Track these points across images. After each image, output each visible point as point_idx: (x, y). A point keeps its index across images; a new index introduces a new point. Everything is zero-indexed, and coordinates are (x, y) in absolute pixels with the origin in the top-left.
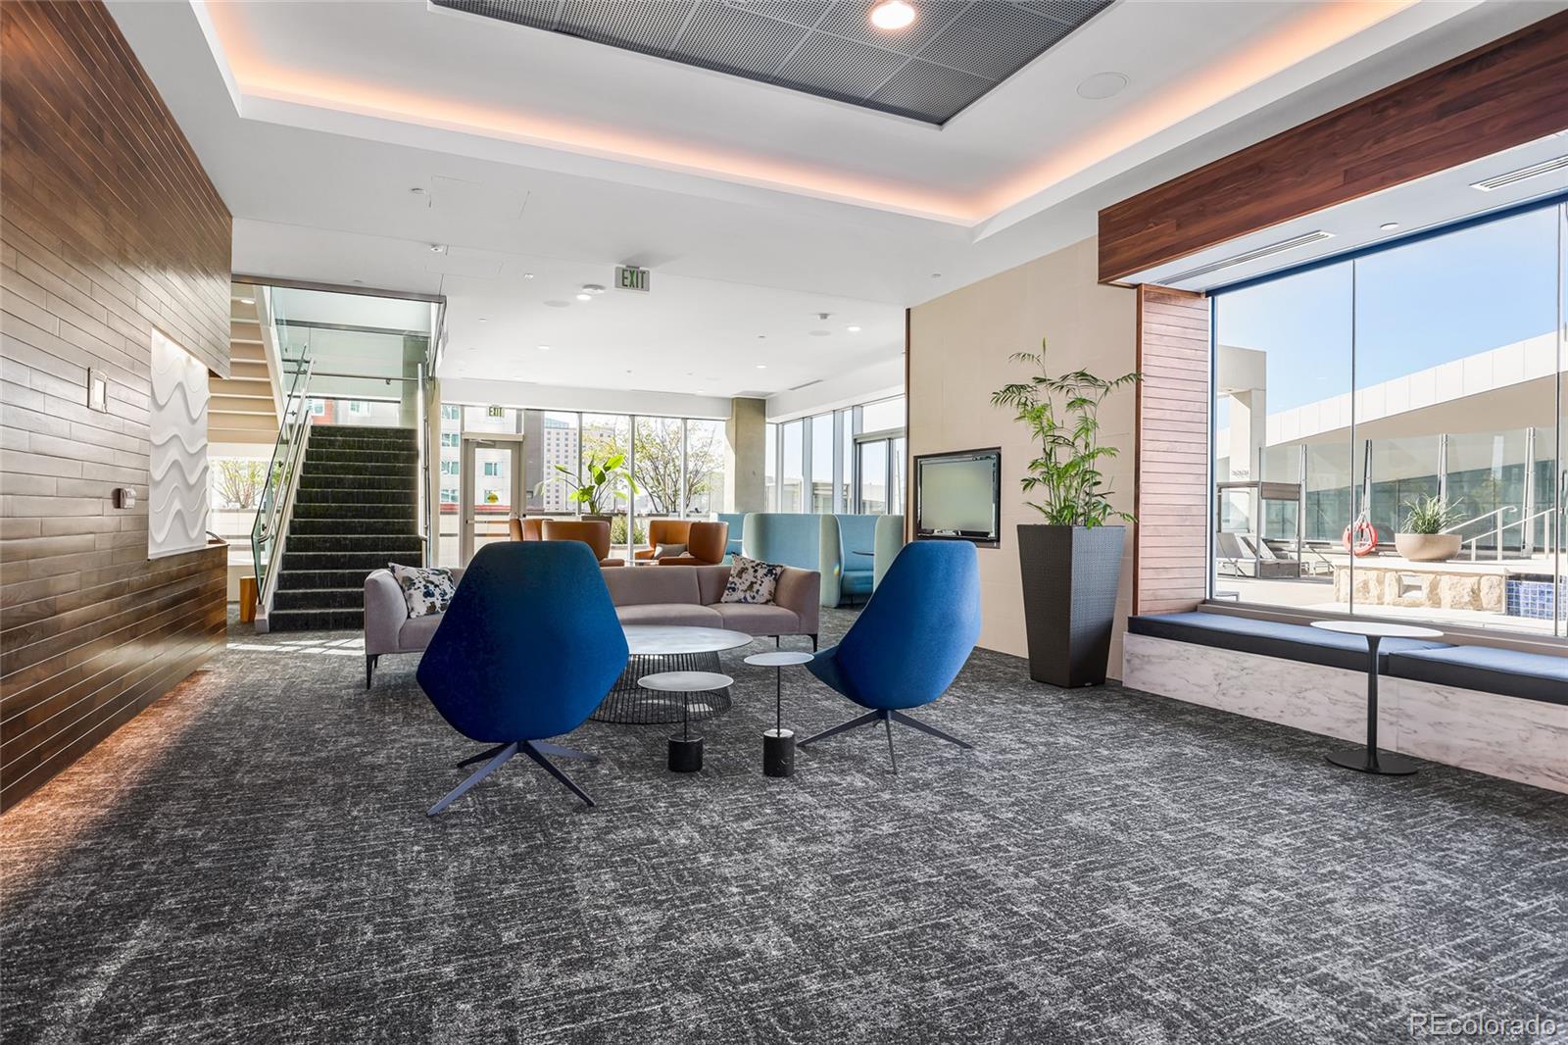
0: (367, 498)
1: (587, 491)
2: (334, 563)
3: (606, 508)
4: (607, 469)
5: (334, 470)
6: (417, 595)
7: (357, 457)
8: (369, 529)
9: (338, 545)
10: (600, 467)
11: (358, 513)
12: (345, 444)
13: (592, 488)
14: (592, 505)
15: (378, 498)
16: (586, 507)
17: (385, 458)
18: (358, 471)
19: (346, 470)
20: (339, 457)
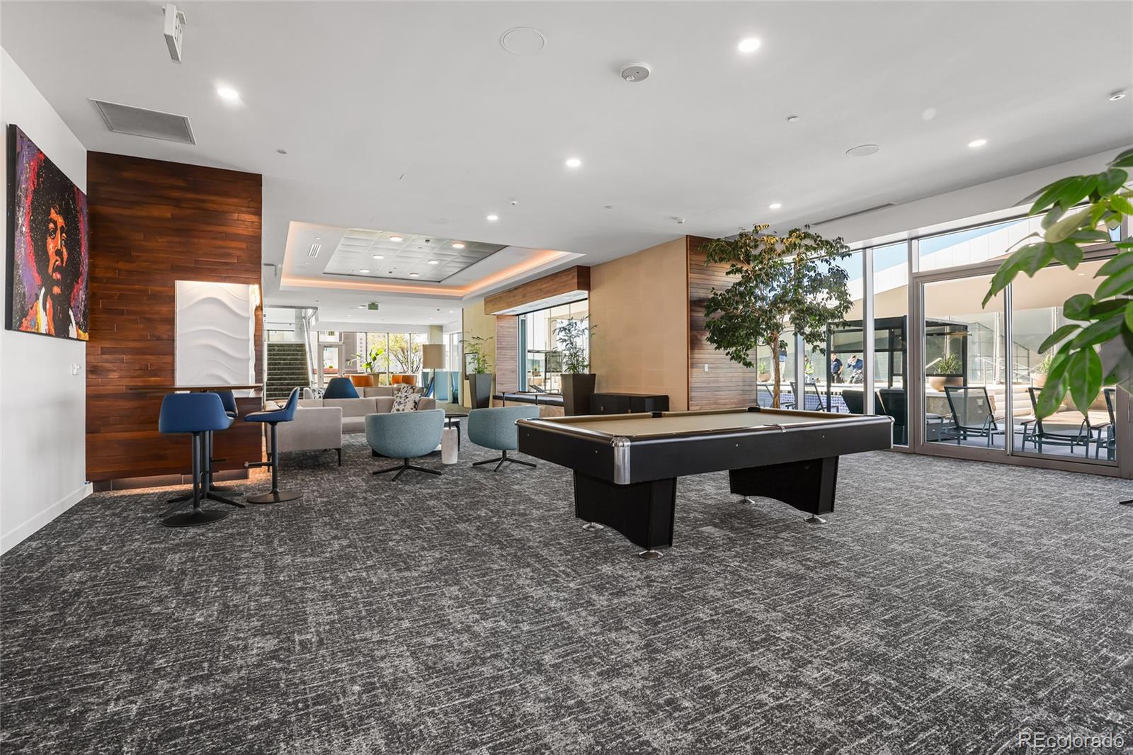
0: (289, 369)
1: (369, 364)
2: (282, 390)
3: (376, 370)
4: (377, 355)
5: (276, 359)
6: (316, 393)
7: (284, 355)
8: (291, 379)
9: (282, 384)
10: (374, 354)
11: (288, 374)
12: (278, 350)
13: (371, 363)
14: (371, 369)
15: (293, 369)
16: (369, 370)
17: (293, 355)
18: (285, 360)
19: (280, 359)
20: (278, 355)
